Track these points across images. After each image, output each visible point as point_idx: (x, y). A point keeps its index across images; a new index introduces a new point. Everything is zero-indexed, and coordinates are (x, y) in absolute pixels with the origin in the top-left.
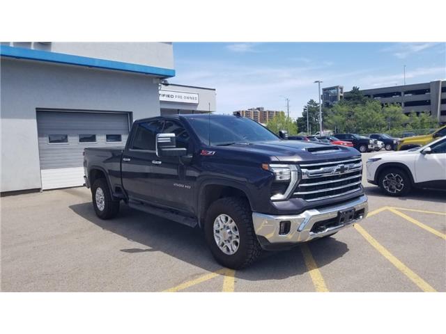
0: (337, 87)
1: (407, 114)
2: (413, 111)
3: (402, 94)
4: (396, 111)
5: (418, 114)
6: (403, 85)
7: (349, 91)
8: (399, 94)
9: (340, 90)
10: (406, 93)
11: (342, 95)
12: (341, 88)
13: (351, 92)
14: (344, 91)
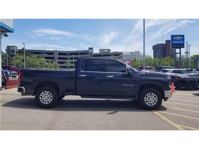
0: (14, 46)
1: (47, 62)
2: (50, 61)
3: (43, 53)
4: (43, 60)
5: (52, 62)
6: (44, 50)
7: (20, 49)
8: (42, 53)
9: (16, 48)
10: (45, 53)
11: (17, 50)
12: (16, 47)
13: (21, 50)
14: (18, 49)
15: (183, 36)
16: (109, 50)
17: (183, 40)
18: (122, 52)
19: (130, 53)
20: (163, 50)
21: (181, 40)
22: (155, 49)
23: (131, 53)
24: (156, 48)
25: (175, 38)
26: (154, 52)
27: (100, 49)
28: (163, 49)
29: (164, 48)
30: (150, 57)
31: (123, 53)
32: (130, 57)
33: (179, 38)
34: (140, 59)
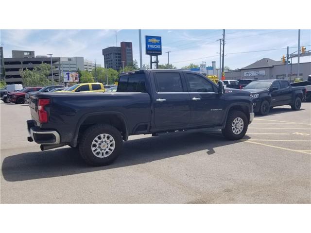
15: (159, 38)
16: (32, 53)
17: (160, 44)
18: (59, 58)
19: (67, 60)
20: (119, 57)
21: (157, 44)
22: (106, 55)
23: (70, 59)
24: (107, 53)
25: (150, 40)
26: (105, 59)
27: (12, 51)
28: (117, 55)
29: (119, 54)
30: (100, 66)
31: (61, 60)
32: (68, 66)
33: (155, 40)
34: (85, 70)
